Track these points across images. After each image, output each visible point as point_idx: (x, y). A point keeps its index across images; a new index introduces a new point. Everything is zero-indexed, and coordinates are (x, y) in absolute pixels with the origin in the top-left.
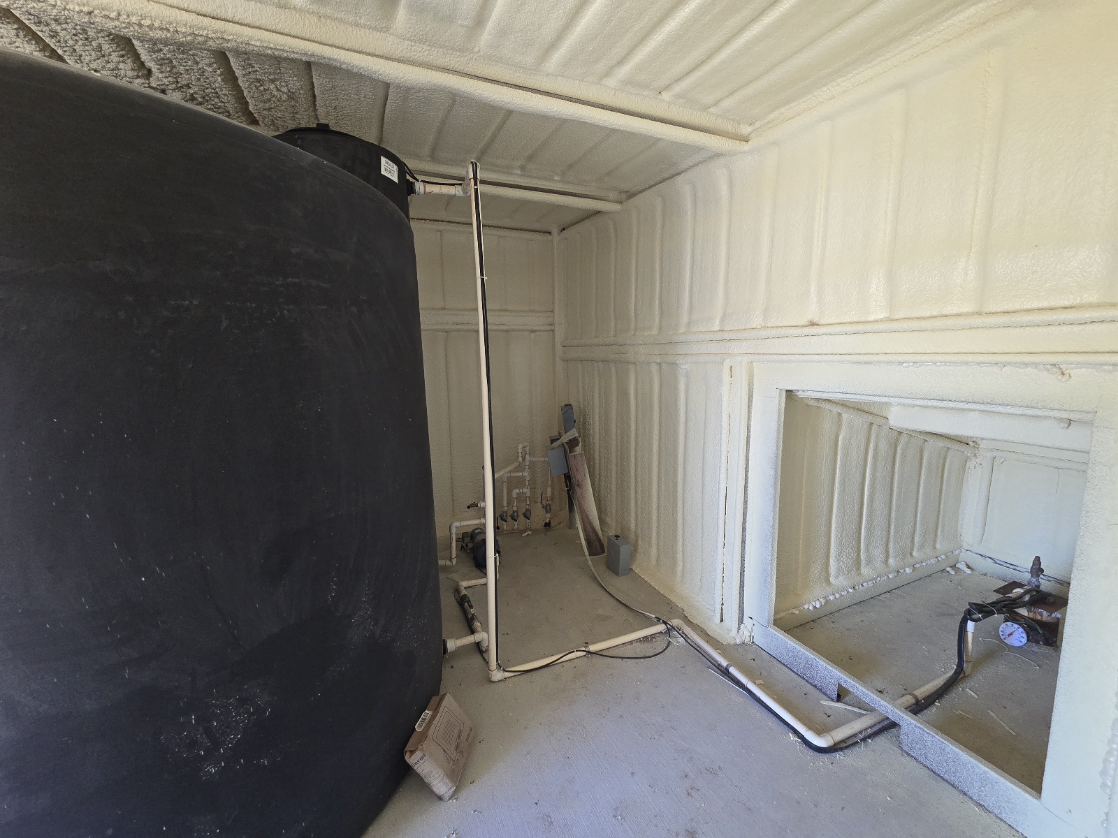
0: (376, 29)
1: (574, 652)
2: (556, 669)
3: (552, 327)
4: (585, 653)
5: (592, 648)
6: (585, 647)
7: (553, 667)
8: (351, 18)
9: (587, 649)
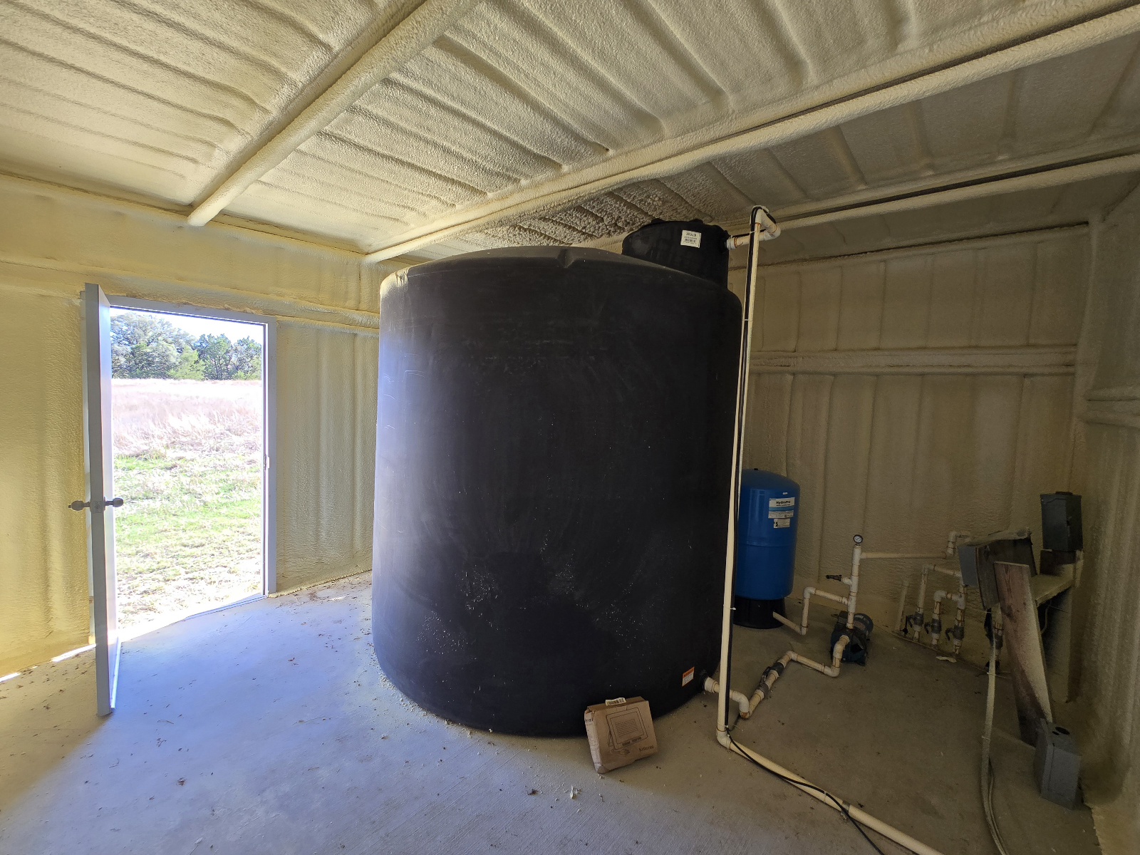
0: (654, 142)
1: (823, 792)
2: (790, 791)
3: (1071, 369)
4: (840, 809)
5: (854, 812)
6: (844, 802)
7: (790, 786)
8: (639, 145)
9: (844, 806)
